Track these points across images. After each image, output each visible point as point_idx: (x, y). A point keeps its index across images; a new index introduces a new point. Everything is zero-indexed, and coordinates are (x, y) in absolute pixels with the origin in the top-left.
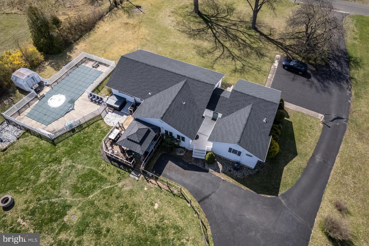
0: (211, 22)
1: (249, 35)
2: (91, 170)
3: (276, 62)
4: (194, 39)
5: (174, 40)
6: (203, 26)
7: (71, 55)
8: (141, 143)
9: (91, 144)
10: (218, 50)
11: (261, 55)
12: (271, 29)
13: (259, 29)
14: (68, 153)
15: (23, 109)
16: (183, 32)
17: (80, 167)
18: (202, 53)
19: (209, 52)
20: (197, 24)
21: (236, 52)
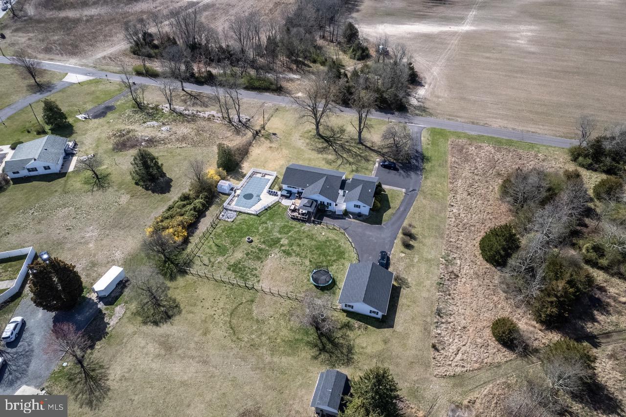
0: (331, 142)
1: (358, 148)
2: (285, 225)
3: (377, 163)
4: (322, 154)
5: (308, 156)
6: (325, 145)
7: (243, 171)
8: (311, 207)
9: (279, 214)
10: (339, 160)
11: (367, 160)
12: (373, 143)
13: (364, 144)
14: (269, 219)
15: (231, 203)
16: (313, 150)
17: (278, 224)
18: (329, 162)
19: (334, 162)
20: (321, 143)
21: (351, 160)
